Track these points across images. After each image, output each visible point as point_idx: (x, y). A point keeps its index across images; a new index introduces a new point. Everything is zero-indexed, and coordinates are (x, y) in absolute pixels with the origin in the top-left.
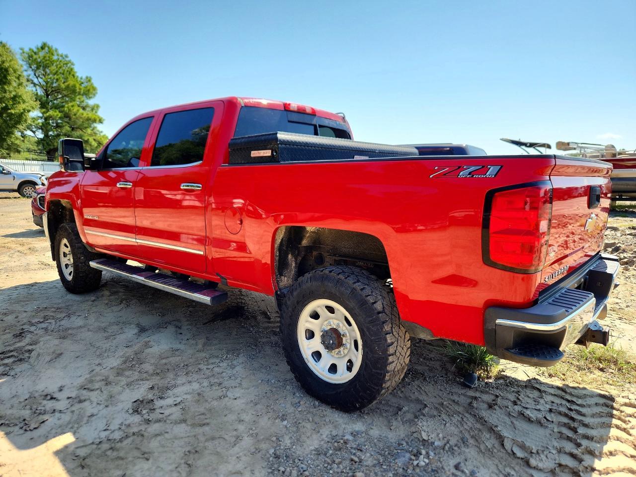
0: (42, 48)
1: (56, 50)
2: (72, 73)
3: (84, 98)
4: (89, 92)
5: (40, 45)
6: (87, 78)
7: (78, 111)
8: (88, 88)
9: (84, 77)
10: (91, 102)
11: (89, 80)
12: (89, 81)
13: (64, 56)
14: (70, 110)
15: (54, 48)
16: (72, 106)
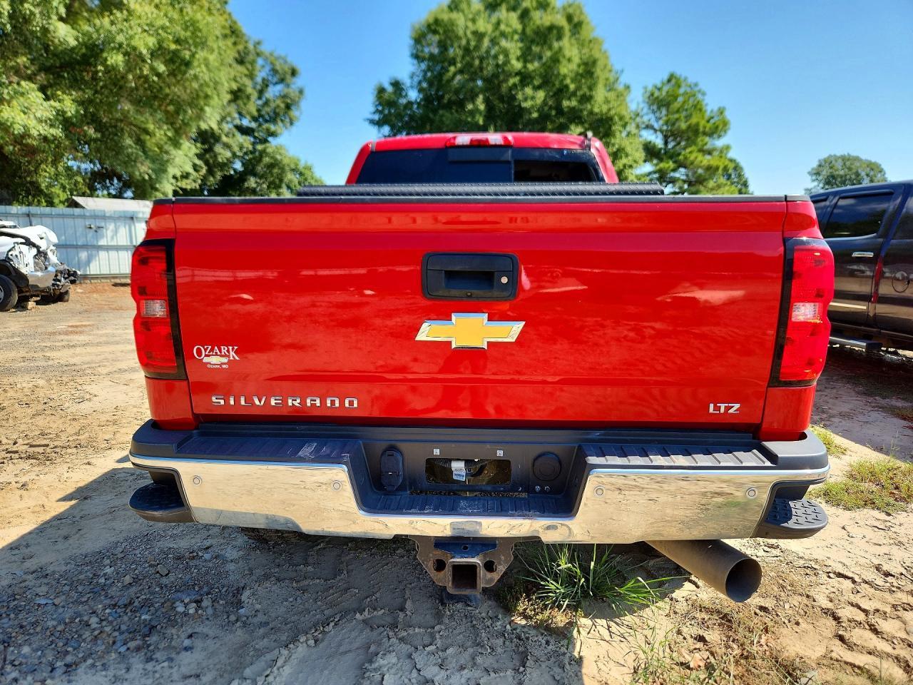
0: (669, 81)
1: (686, 79)
2: (699, 107)
3: (707, 139)
4: (718, 128)
5: (666, 77)
6: (719, 109)
7: (696, 158)
8: (717, 124)
9: (716, 109)
10: (719, 143)
11: (721, 111)
12: (722, 113)
13: (692, 86)
14: (686, 158)
15: (682, 78)
16: (691, 152)
